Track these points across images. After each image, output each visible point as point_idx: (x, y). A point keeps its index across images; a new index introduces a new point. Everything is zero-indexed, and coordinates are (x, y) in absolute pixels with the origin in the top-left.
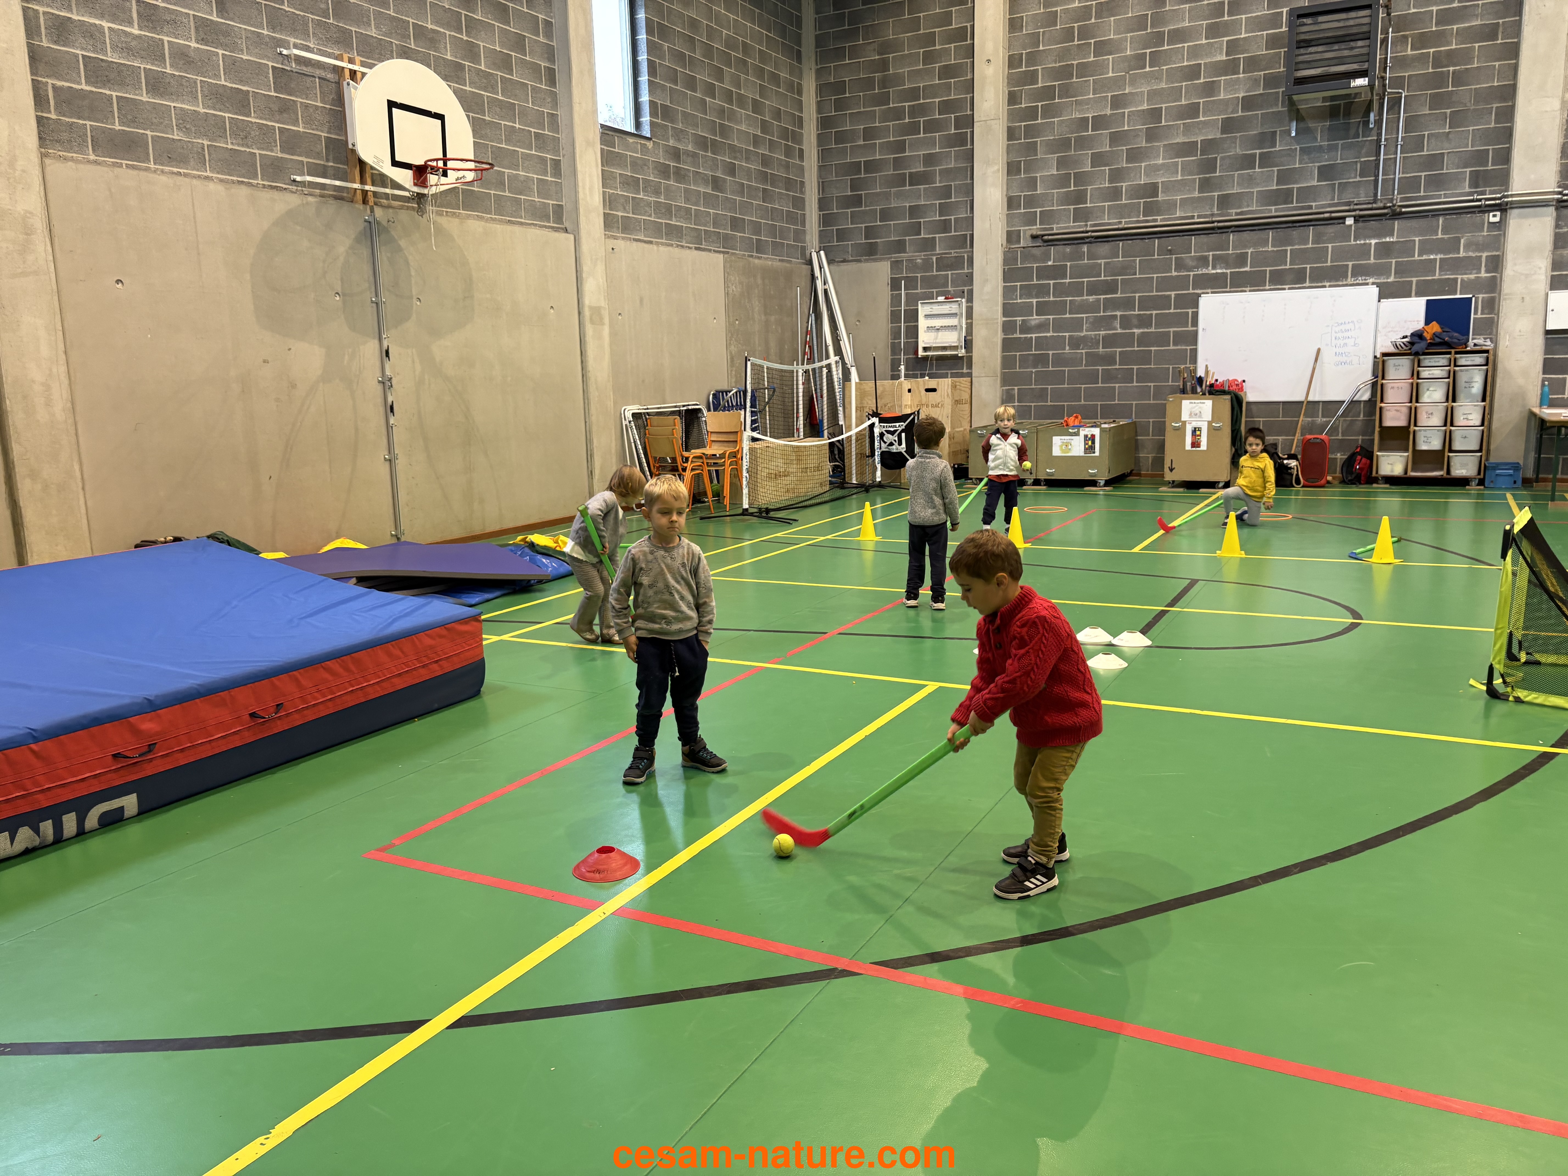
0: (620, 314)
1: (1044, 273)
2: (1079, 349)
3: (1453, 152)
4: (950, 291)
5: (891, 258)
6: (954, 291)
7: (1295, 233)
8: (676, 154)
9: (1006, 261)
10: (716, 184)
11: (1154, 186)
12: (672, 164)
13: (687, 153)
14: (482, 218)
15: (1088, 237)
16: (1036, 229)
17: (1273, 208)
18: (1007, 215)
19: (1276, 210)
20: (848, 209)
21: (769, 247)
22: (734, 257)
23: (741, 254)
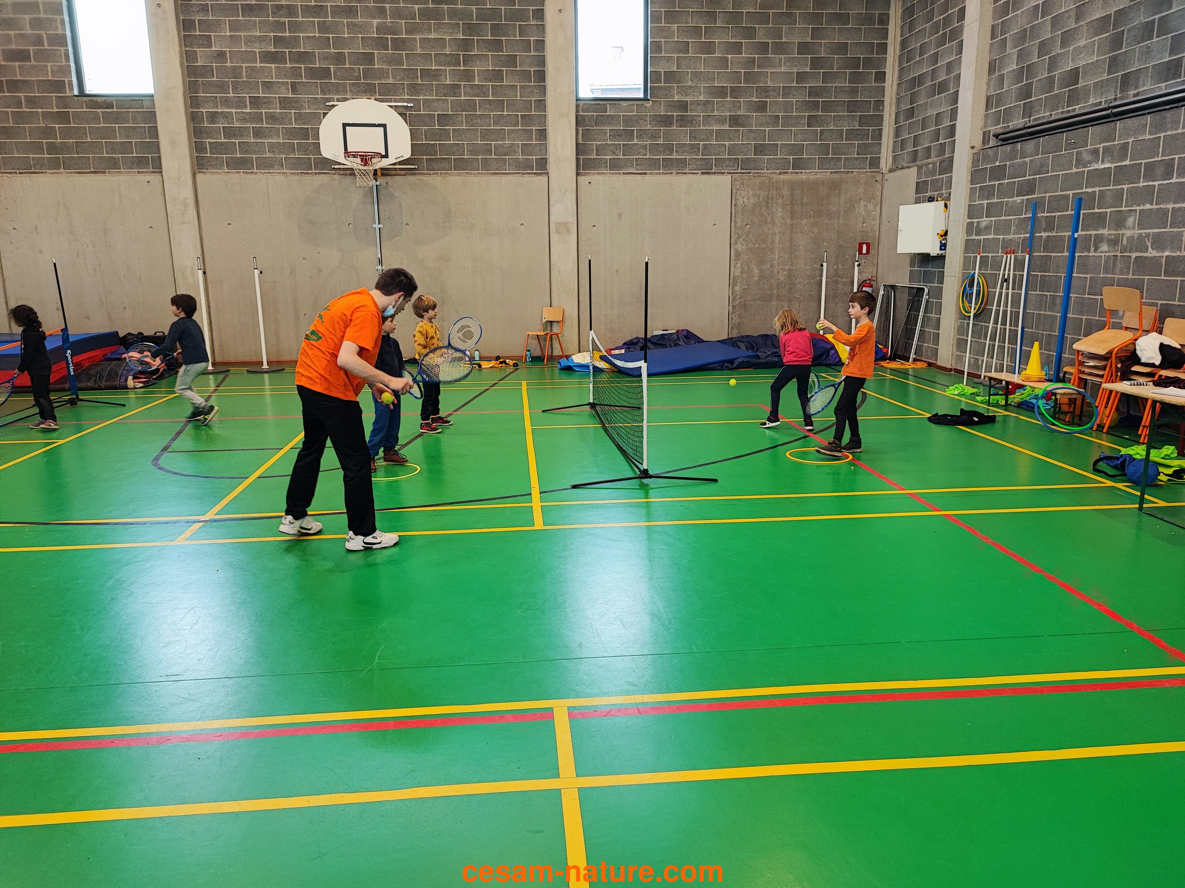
0: (594, 226)
1: (993, 174)
5: (921, 163)
8: (683, 106)
9: (974, 164)
10: (735, 121)
11: (1077, 71)
12: (675, 114)
13: (698, 103)
14: (470, 174)
15: (1023, 135)
16: (999, 128)
18: (985, 116)
20: (907, 120)
21: (816, 163)
22: (748, 176)
23: (764, 173)
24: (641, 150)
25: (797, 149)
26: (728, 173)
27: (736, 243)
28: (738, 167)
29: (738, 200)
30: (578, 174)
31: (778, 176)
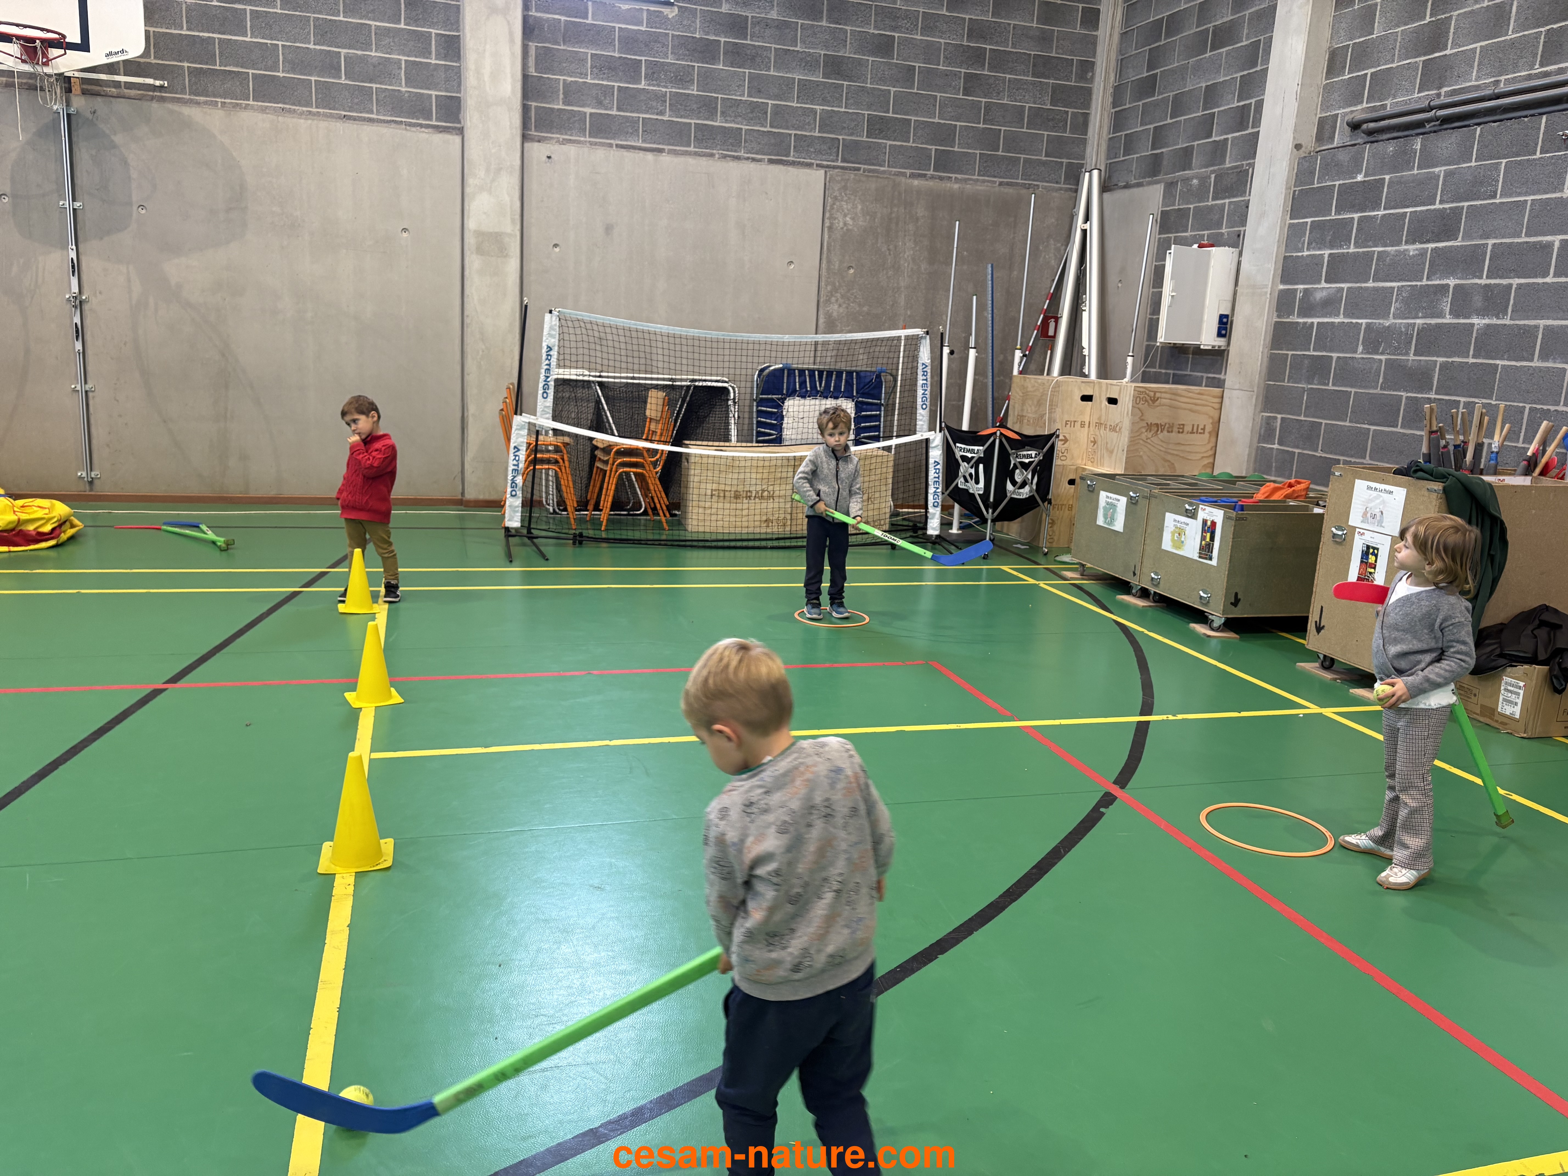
0: (556, 246)
1: (1348, 197)
4: (1222, 234)
5: (1171, 177)
6: (1228, 233)
8: (738, 24)
9: (1297, 179)
14: (290, 111)
16: (1360, 110)
18: (1324, 87)
20: (1141, 99)
21: (975, 162)
22: (855, 175)
23: (884, 172)
24: (654, 104)
25: (944, 135)
26: (818, 165)
27: (828, 301)
28: (838, 156)
29: (835, 219)
30: (525, 138)
31: (910, 181)
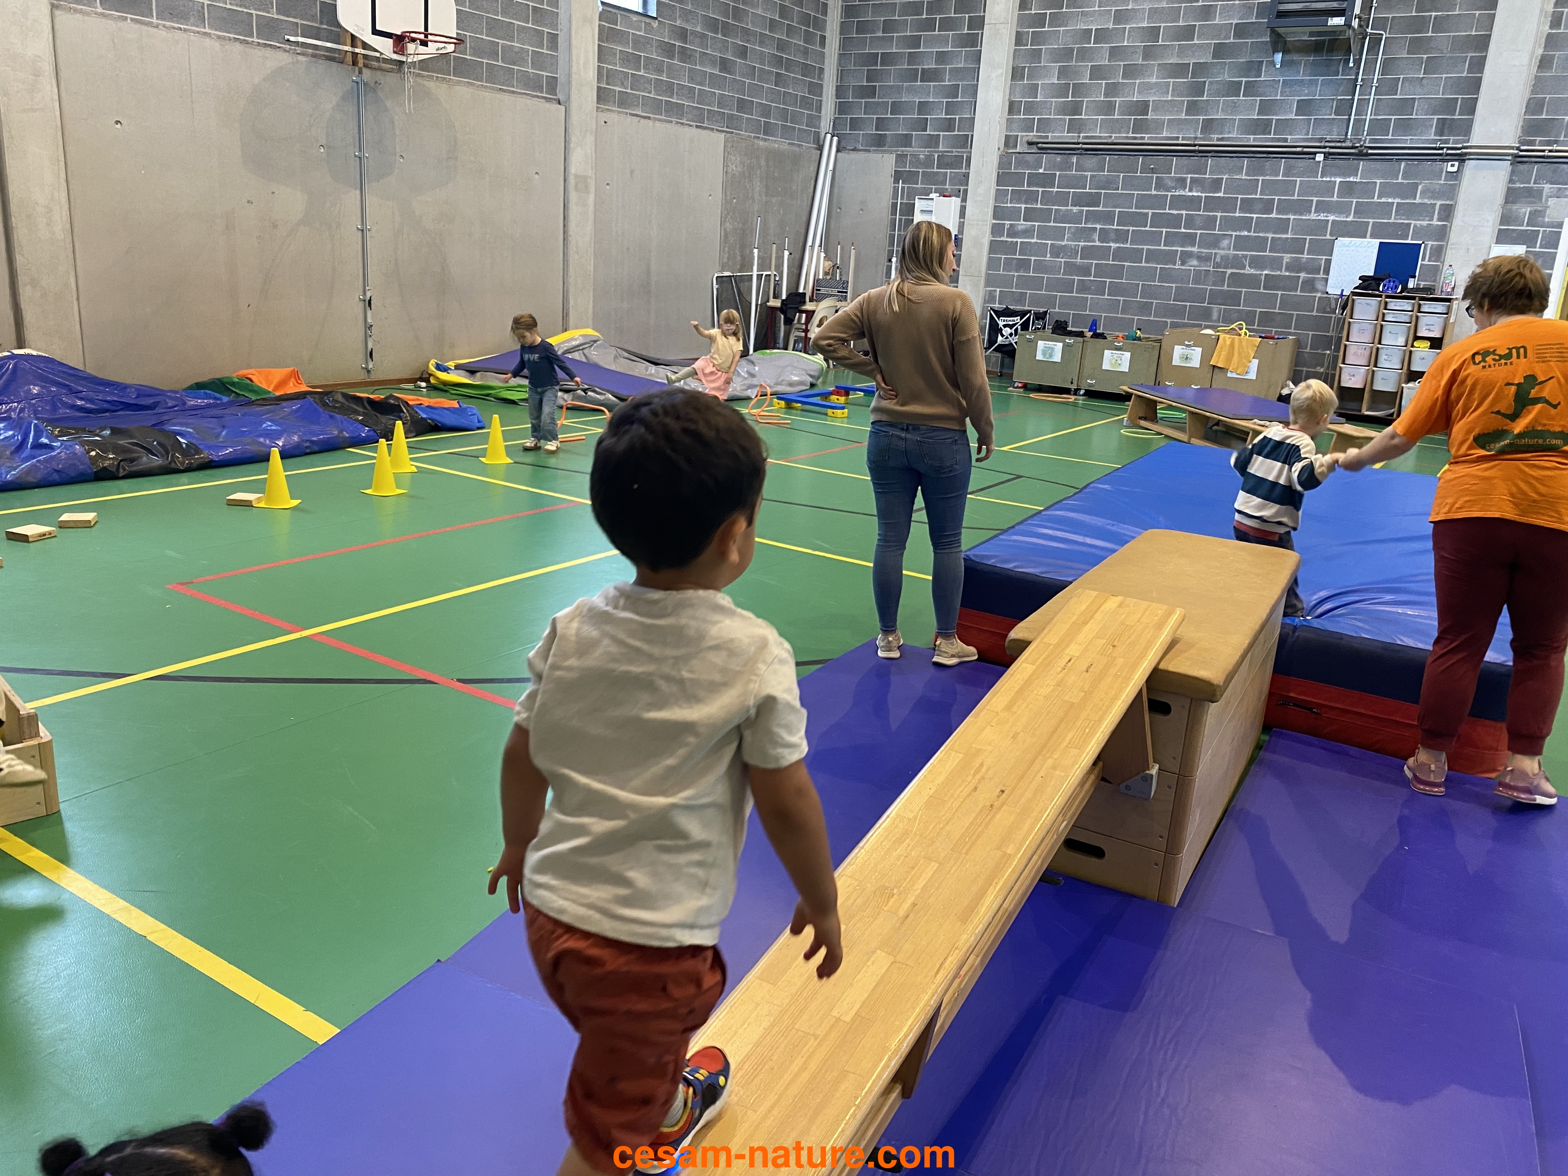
0: (608, 184)
1: (1035, 180)
2: (1058, 258)
3: (1424, 98)
4: (947, 189)
5: (898, 151)
6: (951, 189)
7: (1268, 164)
8: (682, 34)
9: (1001, 165)
11: (1146, 104)
12: (677, 44)
13: (695, 33)
14: (472, 85)
15: (1078, 149)
16: (1032, 135)
17: (1252, 137)
18: (1008, 119)
19: (1254, 139)
20: (863, 98)
21: (779, 130)
23: (745, 135)
24: (647, 85)
26: (719, 130)
27: (725, 221)
28: (724, 124)
29: (728, 166)
30: (599, 109)
31: (757, 142)
